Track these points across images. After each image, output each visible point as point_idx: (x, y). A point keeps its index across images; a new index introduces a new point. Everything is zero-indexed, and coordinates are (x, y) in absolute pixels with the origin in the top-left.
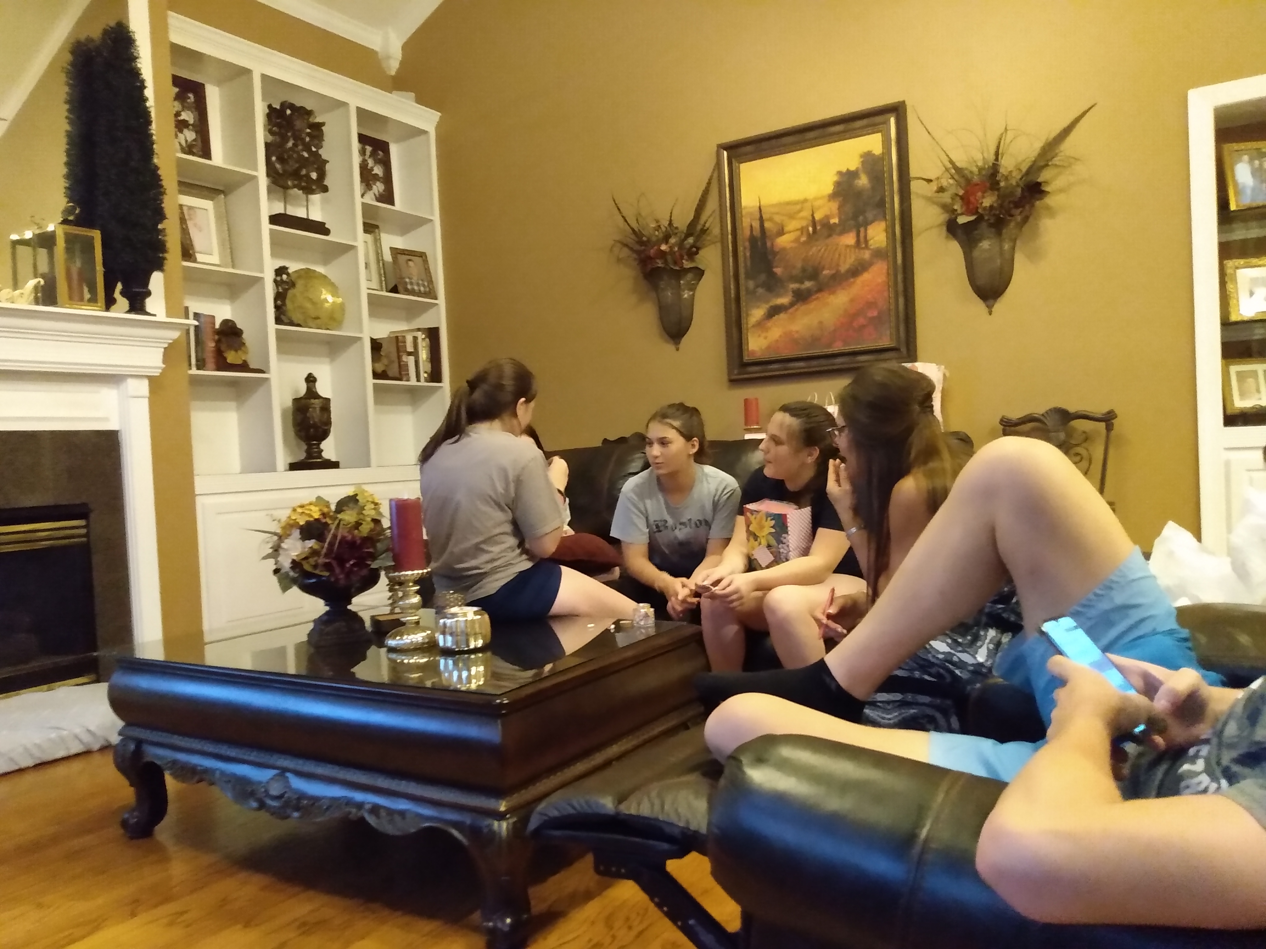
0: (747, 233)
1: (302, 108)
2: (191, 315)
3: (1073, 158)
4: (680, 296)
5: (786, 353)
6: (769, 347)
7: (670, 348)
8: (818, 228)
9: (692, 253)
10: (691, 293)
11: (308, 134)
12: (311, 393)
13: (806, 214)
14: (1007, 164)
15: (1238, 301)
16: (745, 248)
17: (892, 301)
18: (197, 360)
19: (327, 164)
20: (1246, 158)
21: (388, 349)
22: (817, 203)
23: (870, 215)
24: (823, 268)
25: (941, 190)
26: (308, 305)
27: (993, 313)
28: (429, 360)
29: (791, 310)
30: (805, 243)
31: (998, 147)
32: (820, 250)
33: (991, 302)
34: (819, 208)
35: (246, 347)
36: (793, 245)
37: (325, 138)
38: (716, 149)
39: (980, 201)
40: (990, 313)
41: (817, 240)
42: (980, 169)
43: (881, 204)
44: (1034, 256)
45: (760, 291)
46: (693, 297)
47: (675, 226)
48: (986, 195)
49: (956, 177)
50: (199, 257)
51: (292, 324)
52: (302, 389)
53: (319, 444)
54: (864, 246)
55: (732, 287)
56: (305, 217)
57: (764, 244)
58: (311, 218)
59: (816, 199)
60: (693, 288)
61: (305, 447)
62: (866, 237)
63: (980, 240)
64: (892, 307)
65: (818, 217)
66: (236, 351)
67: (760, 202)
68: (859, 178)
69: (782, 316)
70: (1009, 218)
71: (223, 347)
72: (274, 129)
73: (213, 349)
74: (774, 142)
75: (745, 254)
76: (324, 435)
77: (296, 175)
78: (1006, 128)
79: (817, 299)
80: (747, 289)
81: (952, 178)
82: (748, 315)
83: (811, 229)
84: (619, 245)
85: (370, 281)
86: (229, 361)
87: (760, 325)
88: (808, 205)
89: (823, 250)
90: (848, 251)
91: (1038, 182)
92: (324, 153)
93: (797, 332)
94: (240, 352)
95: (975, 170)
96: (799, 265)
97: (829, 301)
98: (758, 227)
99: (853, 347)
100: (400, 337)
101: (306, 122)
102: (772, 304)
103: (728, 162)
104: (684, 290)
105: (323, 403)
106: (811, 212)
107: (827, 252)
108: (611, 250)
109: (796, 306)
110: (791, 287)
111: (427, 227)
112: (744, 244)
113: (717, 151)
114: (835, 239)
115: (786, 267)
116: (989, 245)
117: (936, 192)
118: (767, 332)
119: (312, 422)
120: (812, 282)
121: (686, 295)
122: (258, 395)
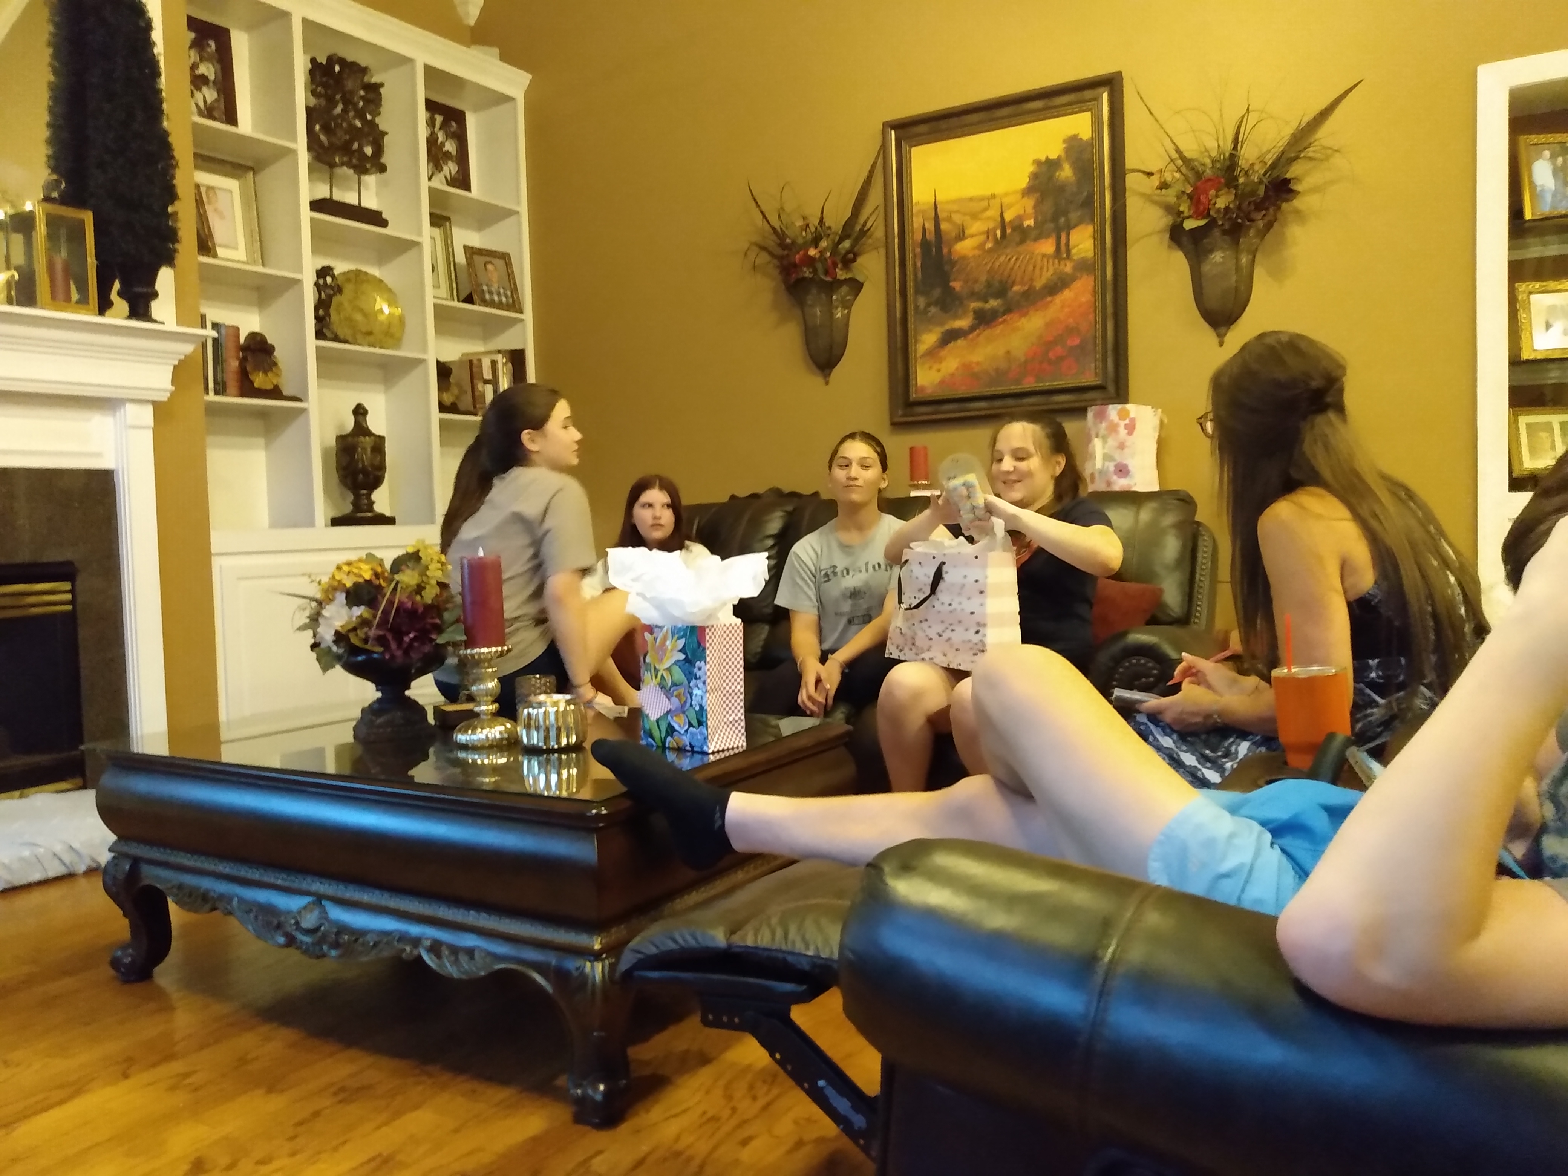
0: (918, 236)
1: (354, 63)
2: (209, 325)
3: (1331, 148)
4: (832, 315)
5: (962, 391)
6: (942, 382)
7: (819, 380)
8: (1009, 231)
9: (848, 261)
10: (846, 311)
11: (362, 98)
12: (361, 429)
13: (993, 213)
14: (1248, 155)
15: (1531, 334)
16: (915, 256)
17: (1099, 326)
18: (216, 382)
19: (386, 137)
20: (1547, 153)
21: (459, 376)
22: (1006, 200)
23: (1074, 216)
24: (1014, 283)
25: (1164, 186)
26: (358, 317)
27: (1225, 344)
29: (971, 336)
30: (990, 250)
31: (1237, 133)
32: (1009, 260)
33: (1222, 330)
34: (1010, 206)
35: (280, 370)
36: (977, 252)
37: (383, 103)
38: (881, 127)
39: (1213, 201)
40: (1221, 344)
41: (1005, 247)
42: (1214, 161)
43: (1088, 203)
44: (1278, 273)
45: (933, 310)
46: (846, 319)
47: (827, 225)
48: (1220, 193)
49: (1184, 170)
50: (220, 251)
51: (336, 339)
52: (349, 423)
53: (369, 496)
54: (1065, 255)
55: (898, 305)
56: (356, 203)
57: (940, 250)
58: (364, 205)
59: (1006, 194)
60: (848, 306)
61: (351, 497)
62: (1068, 244)
63: (1211, 251)
64: (1099, 334)
65: (1008, 217)
66: (266, 372)
67: (935, 197)
68: (1062, 169)
69: (960, 342)
70: (1248, 224)
71: (249, 367)
72: (319, 89)
73: (236, 369)
74: (955, 121)
75: (915, 264)
76: (377, 482)
77: (345, 149)
78: (1248, 109)
79: (1004, 321)
80: (917, 307)
81: (1179, 170)
82: (916, 341)
83: (999, 233)
84: (756, 249)
85: (438, 287)
86: (256, 385)
87: (932, 353)
88: (996, 202)
89: (1013, 259)
90: (1045, 260)
91: (1286, 178)
92: (383, 122)
93: (978, 363)
94: (270, 374)
95: (1208, 161)
96: (983, 278)
97: (1019, 324)
98: (933, 228)
99: (1048, 385)
100: (475, 362)
101: (359, 81)
102: (947, 327)
103: (896, 145)
104: (837, 308)
105: (375, 442)
106: (999, 213)
107: (1019, 261)
108: (746, 253)
109: (978, 331)
110: (971, 307)
111: (511, 220)
112: (914, 250)
113: (883, 130)
114: (1030, 246)
115: (966, 282)
116: (1223, 257)
117: (1157, 188)
118: (941, 363)
119: (360, 466)
120: (999, 301)
121: (839, 314)
122: (293, 429)
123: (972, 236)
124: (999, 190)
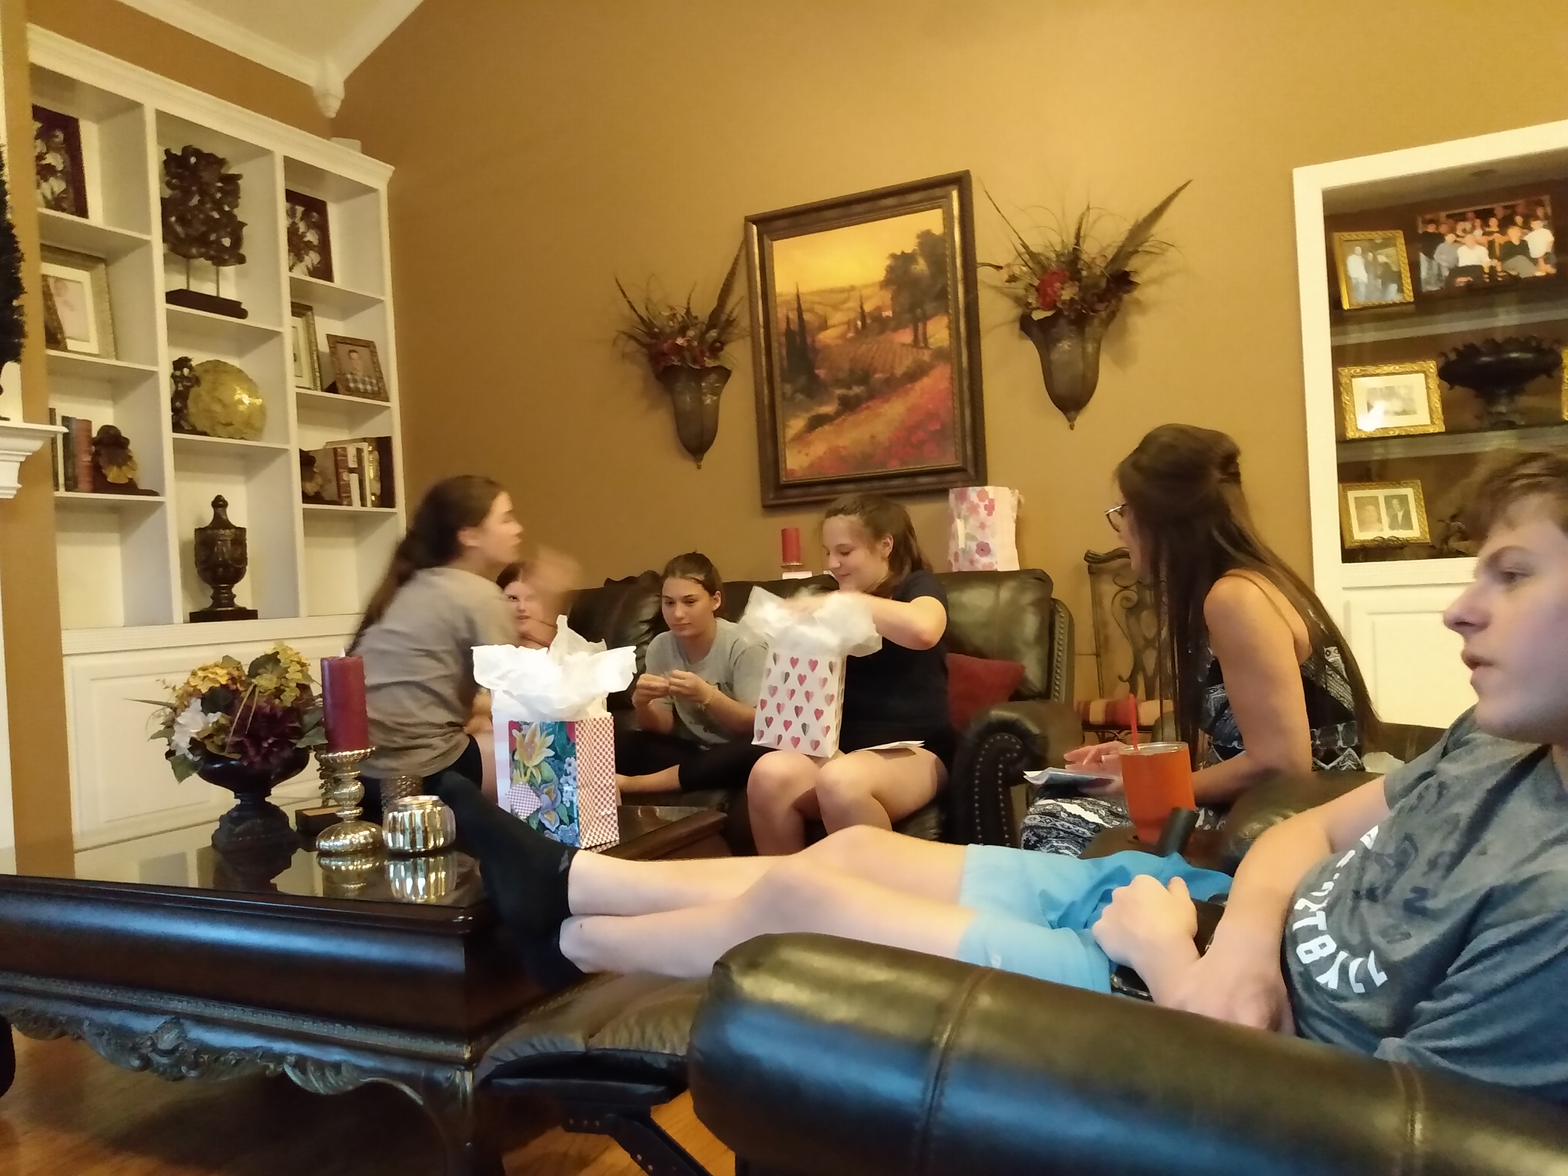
0: (783, 326)
1: (211, 155)
2: (59, 420)
3: (1165, 243)
4: (701, 401)
5: (830, 474)
6: (811, 466)
7: (690, 465)
8: (869, 321)
9: (716, 349)
10: (715, 398)
11: (220, 189)
12: (220, 521)
13: (853, 304)
14: (1090, 249)
15: (1354, 415)
16: (780, 344)
17: (957, 412)
18: (67, 479)
19: (245, 228)
20: (1358, 249)
21: (325, 464)
22: (866, 292)
23: (929, 307)
24: (875, 371)
25: (1013, 279)
26: (217, 408)
27: (1074, 428)
28: (378, 479)
29: (836, 422)
30: (852, 339)
31: (1079, 229)
32: (871, 349)
33: (1072, 415)
34: (869, 297)
35: (133, 462)
36: (839, 342)
37: (241, 194)
38: (743, 222)
39: (1059, 294)
40: (1072, 427)
41: (867, 337)
42: (1058, 255)
43: (942, 295)
44: (1122, 360)
45: (800, 397)
46: (716, 406)
47: (693, 315)
48: (1066, 285)
49: (1031, 264)
50: (71, 344)
51: (194, 431)
52: (208, 516)
53: (229, 589)
54: (922, 345)
55: (766, 392)
56: (214, 294)
57: (803, 338)
58: (222, 296)
59: (866, 286)
60: (717, 392)
61: (211, 592)
62: (925, 334)
63: (1059, 340)
64: (958, 419)
65: (868, 308)
66: (120, 466)
67: (797, 289)
68: (916, 262)
69: (827, 427)
70: (1092, 314)
71: (102, 462)
72: (174, 181)
73: (89, 464)
74: (814, 216)
75: (780, 352)
76: (238, 575)
77: (202, 241)
78: (1088, 207)
79: (868, 408)
80: (783, 394)
81: (1026, 264)
82: (785, 426)
83: (859, 323)
84: (624, 338)
86: (110, 479)
87: (799, 438)
88: (854, 294)
89: (875, 349)
90: (904, 350)
91: (1126, 271)
92: (240, 214)
93: (844, 448)
94: (124, 468)
95: (1053, 256)
96: (846, 366)
97: (882, 410)
98: (796, 319)
99: (912, 467)
100: (339, 450)
101: (216, 173)
102: (814, 413)
103: (758, 239)
104: (705, 394)
105: (236, 534)
106: (859, 303)
107: (880, 351)
108: (614, 342)
109: (842, 417)
110: (836, 393)
111: (376, 309)
112: (779, 339)
113: (745, 224)
114: (889, 336)
115: (830, 369)
117: (1007, 281)
118: (809, 447)
119: (220, 559)
120: (862, 388)
121: (708, 401)
122: (149, 524)
123: (834, 326)
124: (858, 282)
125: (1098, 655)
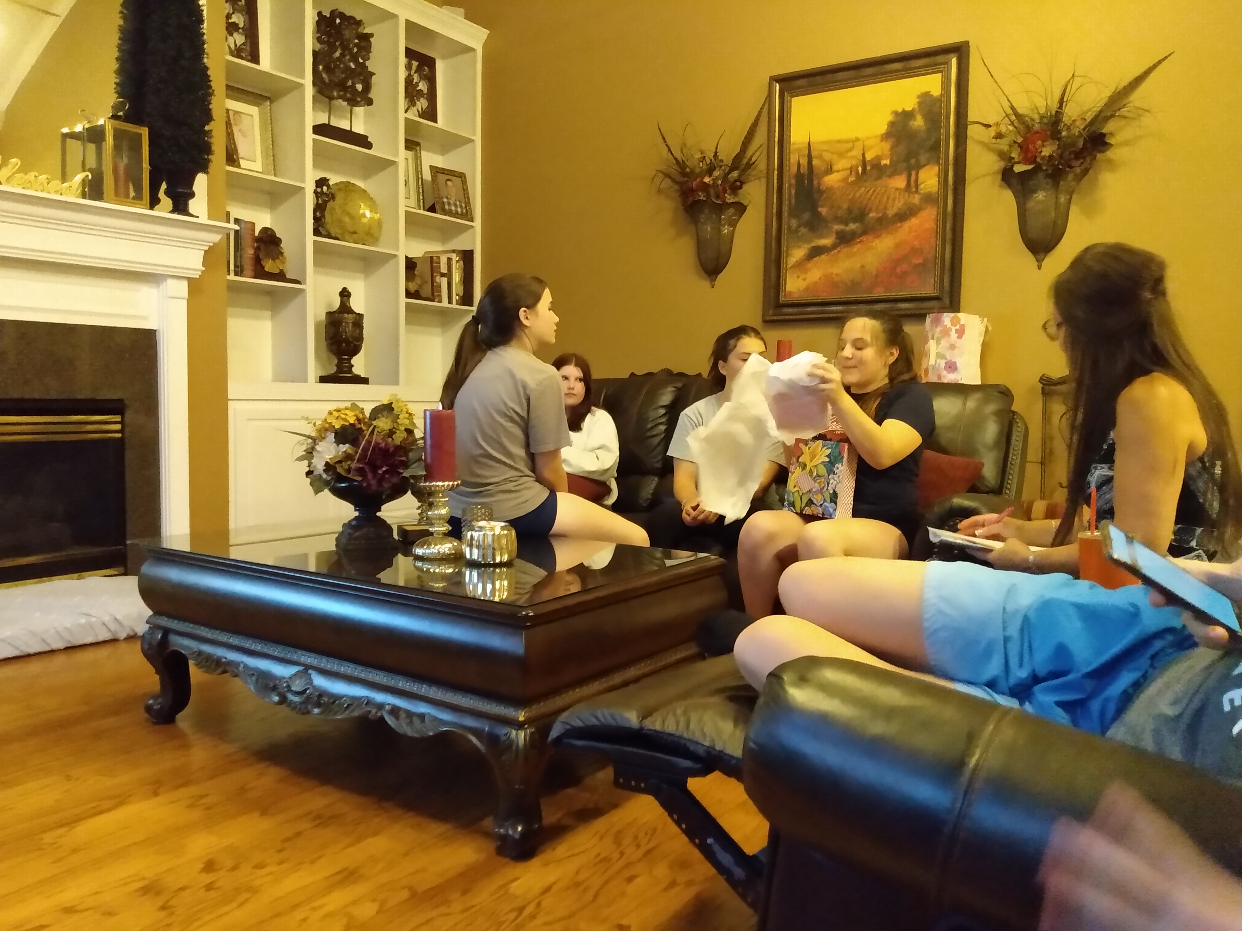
0: (794, 170)
1: (352, 18)
2: (232, 220)
3: (1142, 109)
4: (720, 231)
5: (825, 296)
6: (807, 289)
7: (706, 284)
8: (868, 168)
9: (736, 187)
10: (732, 229)
11: (356, 45)
12: (345, 308)
13: (857, 153)
14: (1071, 112)
16: (790, 186)
17: (939, 248)
18: (236, 266)
19: (373, 77)
21: (422, 269)
22: (868, 143)
23: (923, 158)
24: (870, 211)
25: (999, 136)
26: (346, 219)
27: (1042, 267)
28: (462, 283)
29: (833, 253)
30: (853, 183)
31: (1063, 95)
32: (868, 191)
33: (1041, 256)
34: (871, 148)
35: (284, 257)
36: (841, 184)
37: (372, 49)
38: (768, 81)
39: (1039, 150)
40: (1039, 267)
41: (865, 181)
42: (1042, 117)
43: (935, 148)
44: (1090, 211)
45: (803, 230)
46: (732, 234)
47: (720, 158)
48: (1045, 144)
49: (1016, 123)
50: (242, 162)
51: (329, 236)
52: (337, 303)
53: (349, 360)
54: (914, 190)
55: (774, 225)
56: (349, 129)
57: (811, 182)
58: (353, 130)
59: (868, 138)
60: (733, 224)
61: (336, 361)
62: (917, 180)
63: (1035, 191)
64: (939, 255)
65: (868, 157)
66: (274, 259)
67: (810, 138)
68: (915, 120)
69: (823, 256)
70: (1067, 169)
71: (261, 255)
72: (323, 37)
73: (252, 256)
74: (829, 76)
76: (356, 351)
77: (342, 86)
78: (1073, 74)
79: (861, 242)
80: (789, 228)
81: (1012, 123)
82: (788, 255)
83: (860, 169)
84: (662, 175)
85: (409, 199)
86: (266, 269)
87: (800, 265)
88: (857, 144)
89: (871, 192)
90: (897, 194)
91: (1102, 133)
92: (371, 65)
93: (837, 275)
94: (277, 261)
95: (1036, 117)
96: (845, 206)
97: (874, 244)
98: (806, 164)
99: (893, 294)
100: (435, 258)
101: (354, 32)
102: (813, 244)
103: (780, 95)
104: (724, 225)
105: (356, 319)
106: (862, 152)
107: (875, 194)
108: (653, 179)
109: (838, 248)
110: (835, 229)
111: (469, 146)
112: (790, 181)
113: (770, 83)
114: (885, 181)
115: (831, 207)
116: (1045, 196)
117: (993, 138)
118: (807, 273)
119: (344, 337)
120: (857, 224)
121: (726, 230)
122: (293, 307)
124: (861, 134)
125: (1042, 464)
